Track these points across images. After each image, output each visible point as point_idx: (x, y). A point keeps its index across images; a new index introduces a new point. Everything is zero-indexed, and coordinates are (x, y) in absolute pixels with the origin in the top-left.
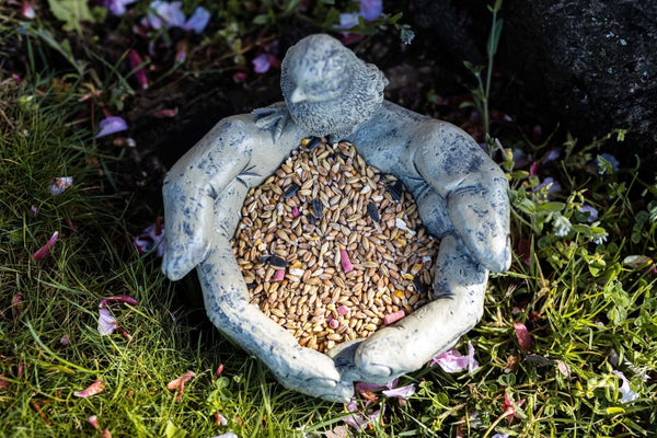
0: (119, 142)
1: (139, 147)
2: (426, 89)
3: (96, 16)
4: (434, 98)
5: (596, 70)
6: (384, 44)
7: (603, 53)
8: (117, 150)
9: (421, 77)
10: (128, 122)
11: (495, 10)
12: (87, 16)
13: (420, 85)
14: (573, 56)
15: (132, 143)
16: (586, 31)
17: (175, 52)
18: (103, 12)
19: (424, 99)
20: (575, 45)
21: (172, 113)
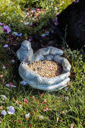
0: (7, 48)
1: (10, 49)
2: (55, 44)
3: (5, 33)
4: (56, 45)
5: (81, 36)
6: (49, 38)
7: (81, 33)
8: (7, 49)
9: (55, 42)
10: (9, 46)
11: (66, 30)
12: (3, 33)
13: (54, 43)
14: (77, 34)
15: (9, 48)
16: (79, 30)
17: (16, 38)
18: (6, 33)
19: (55, 45)
20: (77, 32)
21: (16, 45)
